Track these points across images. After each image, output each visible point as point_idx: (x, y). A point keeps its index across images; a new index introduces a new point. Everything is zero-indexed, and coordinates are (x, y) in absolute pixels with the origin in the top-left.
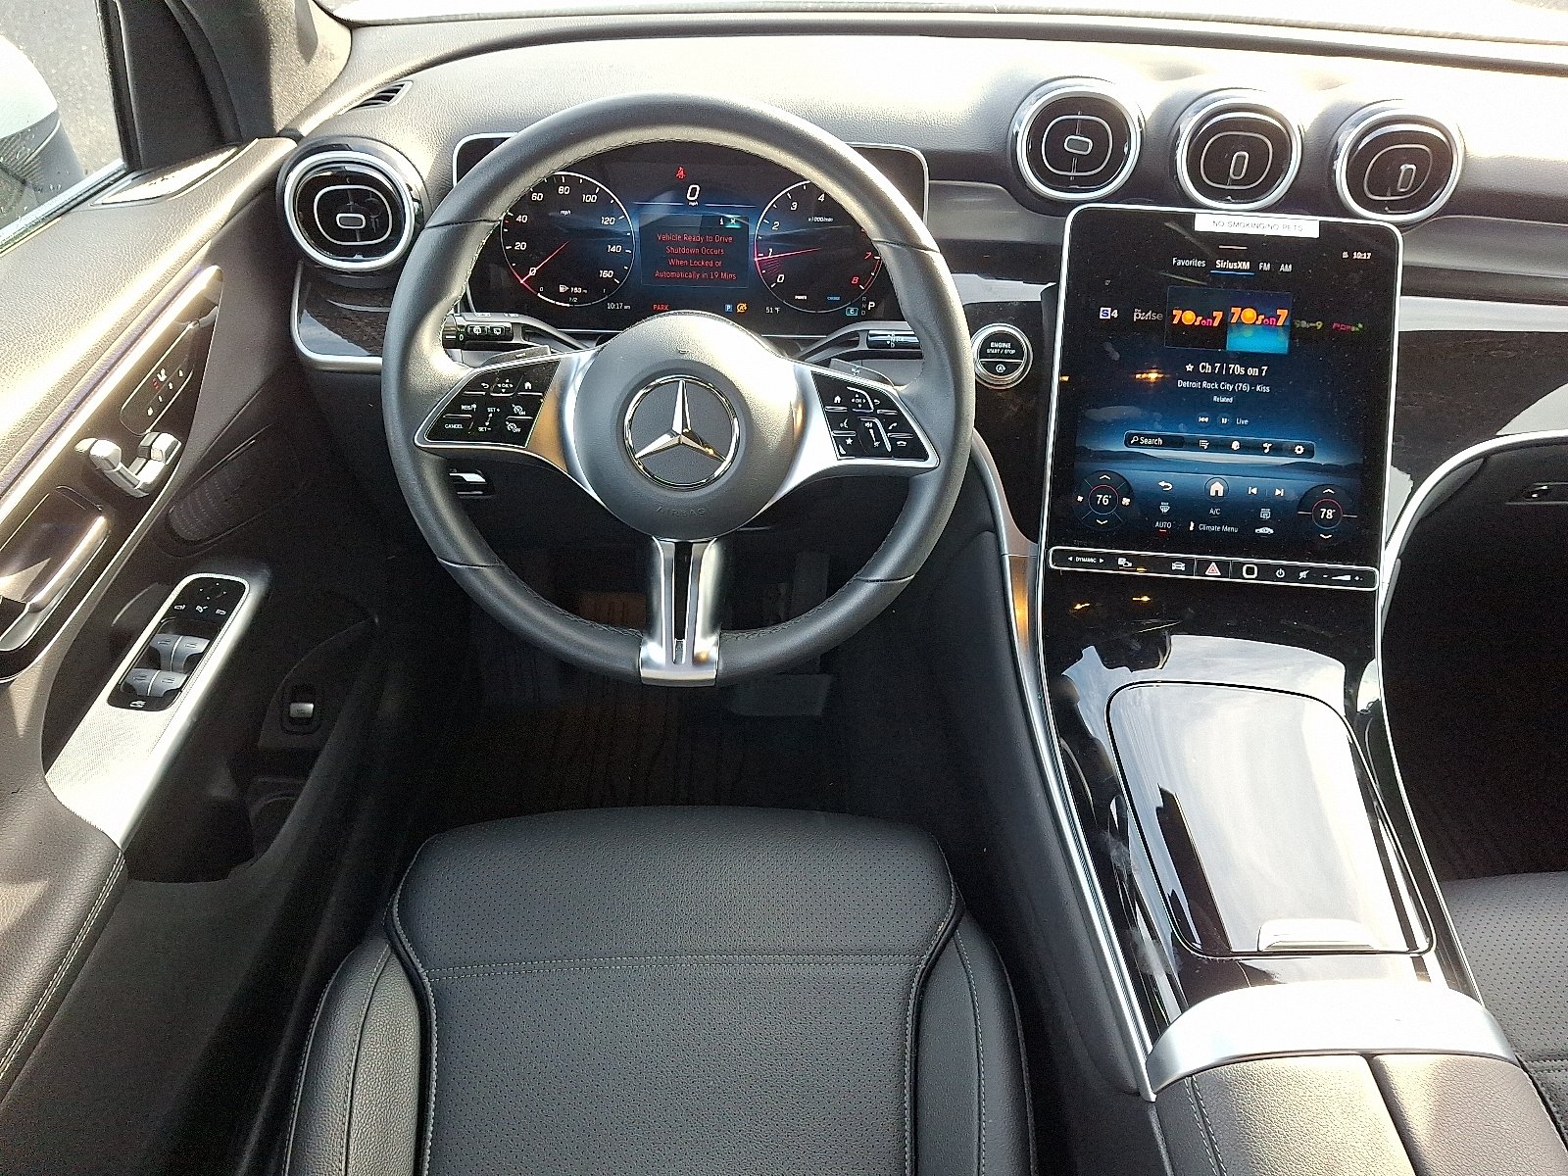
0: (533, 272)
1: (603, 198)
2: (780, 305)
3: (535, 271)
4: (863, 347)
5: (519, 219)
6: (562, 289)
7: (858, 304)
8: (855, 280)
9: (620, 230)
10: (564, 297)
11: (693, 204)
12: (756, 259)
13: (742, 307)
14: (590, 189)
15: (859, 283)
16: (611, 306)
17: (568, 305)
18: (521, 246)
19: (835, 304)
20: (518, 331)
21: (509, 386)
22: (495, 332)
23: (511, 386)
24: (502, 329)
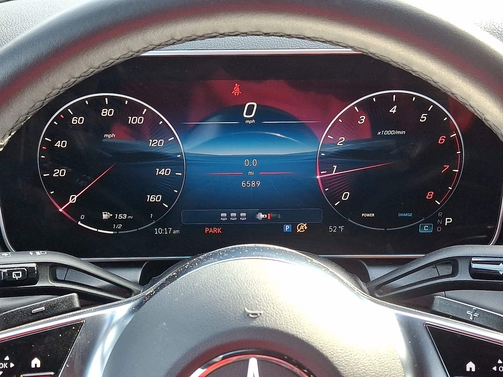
0: (73, 199)
1: (151, 119)
2: (344, 223)
3: (75, 198)
4: (464, 276)
5: (58, 144)
6: (105, 216)
7: (433, 220)
8: (430, 195)
9: (169, 151)
10: (107, 224)
11: (250, 122)
12: (318, 177)
13: (302, 227)
14: (136, 110)
15: (435, 198)
16: (159, 231)
17: (112, 232)
18: (60, 173)
19: (409, 220)
20: (46, 272)
21: (9, 365)
22: (14, 276)
23: (12, 365)
24: (23, 271)
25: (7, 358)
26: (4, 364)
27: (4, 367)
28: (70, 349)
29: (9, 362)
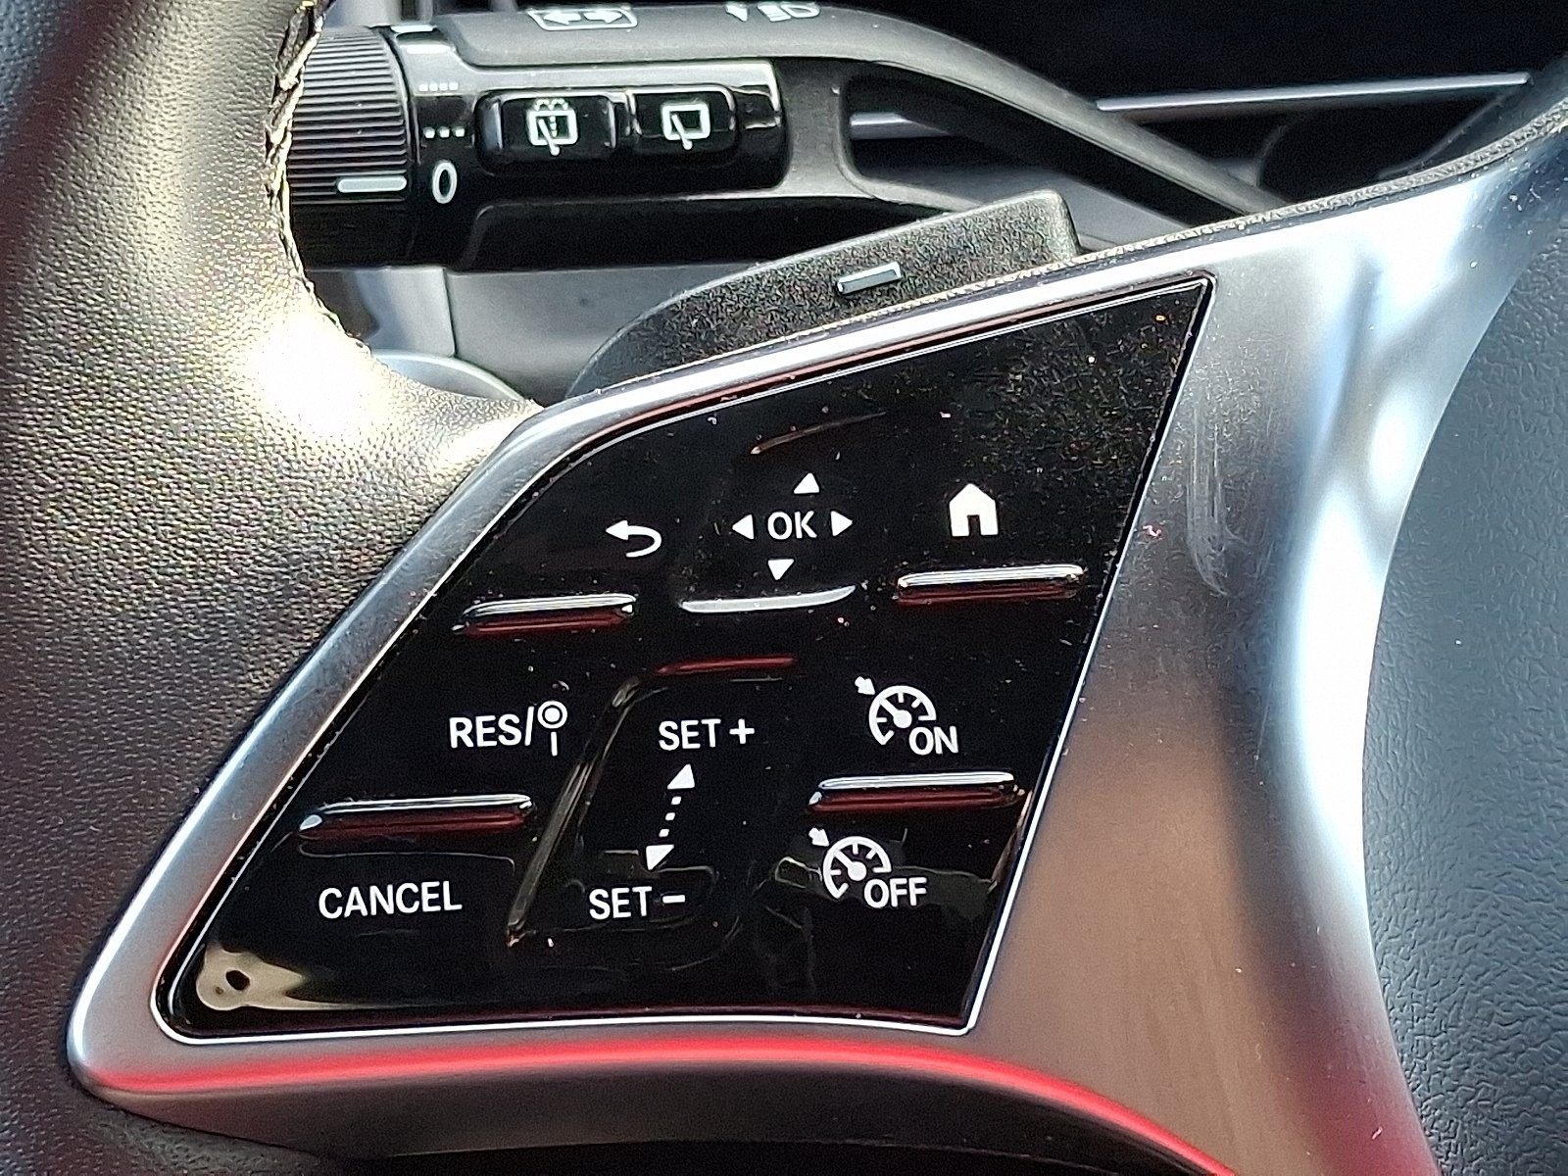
21: (821, 523)
22: (671, 129)
23: (840, 523)
24: (714, 100)
25: (808, 485)
26: (797, 515)
27: (799, 535)
28: (1153, 438)
29: (820, 507)
